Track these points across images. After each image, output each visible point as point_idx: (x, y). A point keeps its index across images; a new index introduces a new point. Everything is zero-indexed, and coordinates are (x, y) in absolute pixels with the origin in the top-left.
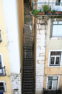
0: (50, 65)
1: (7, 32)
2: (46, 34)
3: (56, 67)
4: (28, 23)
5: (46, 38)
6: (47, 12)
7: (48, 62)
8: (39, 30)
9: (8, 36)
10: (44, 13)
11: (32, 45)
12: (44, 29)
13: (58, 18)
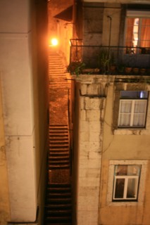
0: (113, 201)
1: (6, 115)
2: (102, 121)
3: (129, 204)
4: (60, 99)
5: (102, 132)
6: (106, 66)
7: (107, 193)
8: (84, 111)
9: (7, 125)
10: (98, 70)
11: (68, 153)
12: (98, 108)
13: (131, 82)
